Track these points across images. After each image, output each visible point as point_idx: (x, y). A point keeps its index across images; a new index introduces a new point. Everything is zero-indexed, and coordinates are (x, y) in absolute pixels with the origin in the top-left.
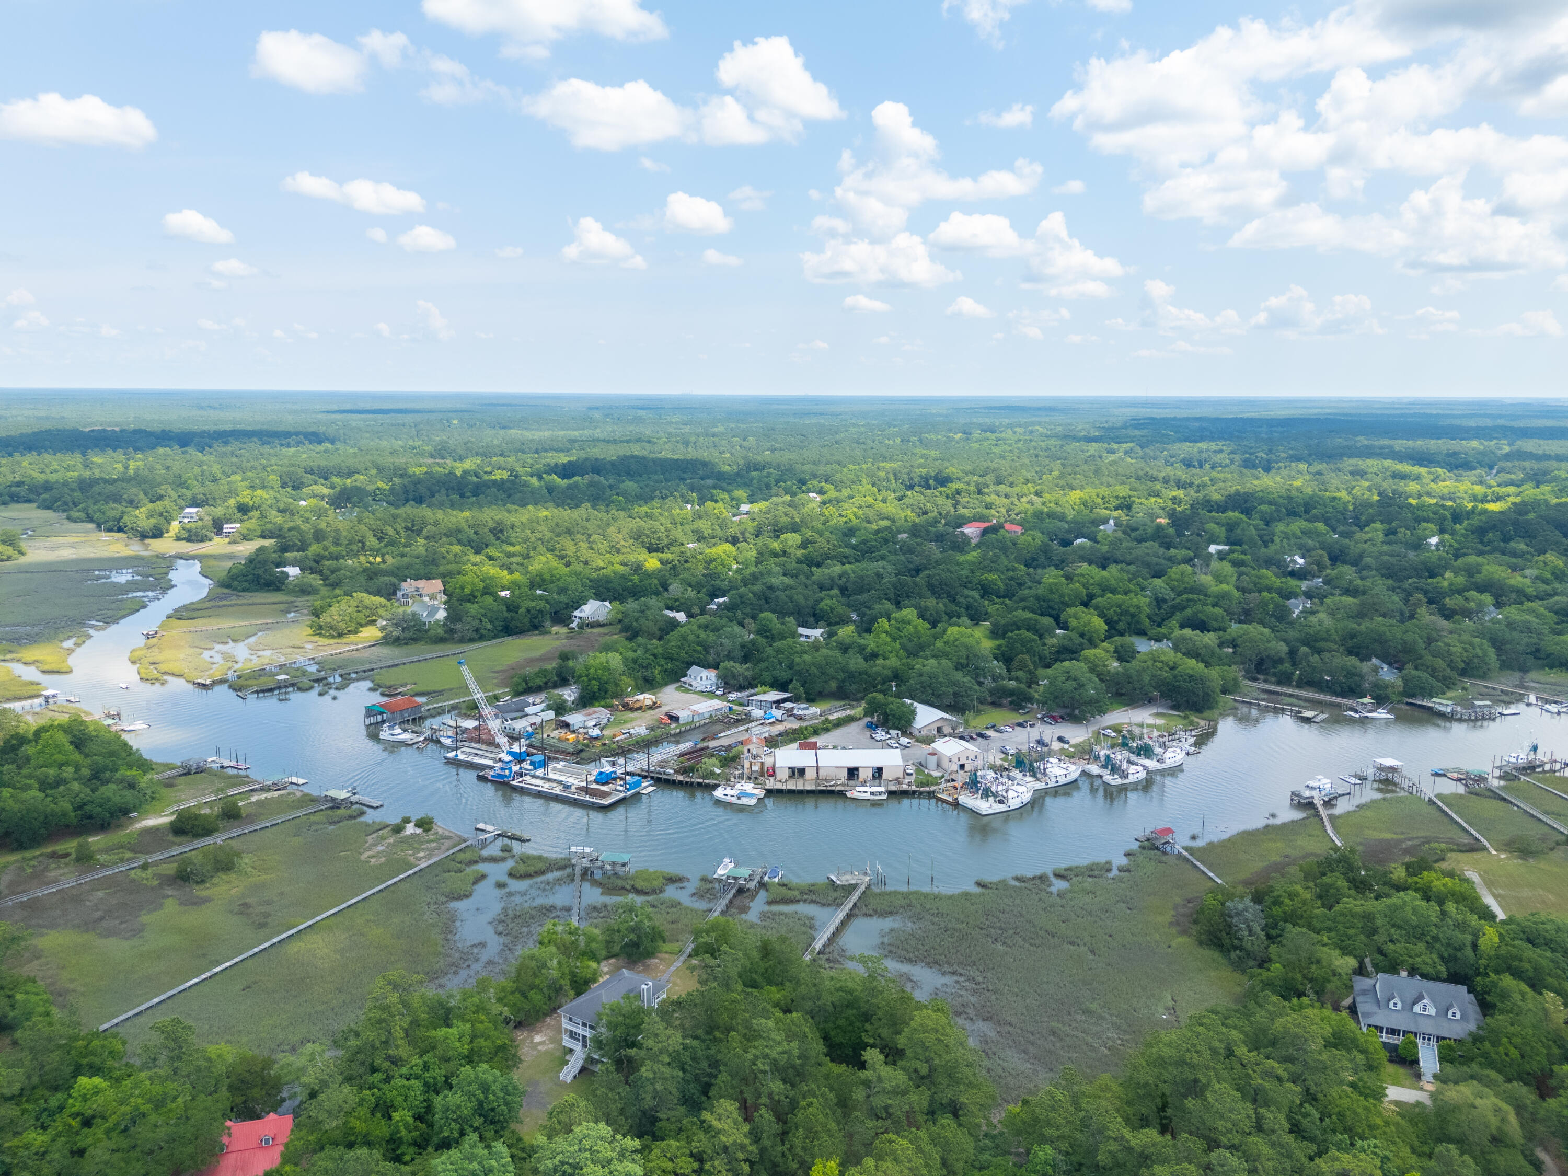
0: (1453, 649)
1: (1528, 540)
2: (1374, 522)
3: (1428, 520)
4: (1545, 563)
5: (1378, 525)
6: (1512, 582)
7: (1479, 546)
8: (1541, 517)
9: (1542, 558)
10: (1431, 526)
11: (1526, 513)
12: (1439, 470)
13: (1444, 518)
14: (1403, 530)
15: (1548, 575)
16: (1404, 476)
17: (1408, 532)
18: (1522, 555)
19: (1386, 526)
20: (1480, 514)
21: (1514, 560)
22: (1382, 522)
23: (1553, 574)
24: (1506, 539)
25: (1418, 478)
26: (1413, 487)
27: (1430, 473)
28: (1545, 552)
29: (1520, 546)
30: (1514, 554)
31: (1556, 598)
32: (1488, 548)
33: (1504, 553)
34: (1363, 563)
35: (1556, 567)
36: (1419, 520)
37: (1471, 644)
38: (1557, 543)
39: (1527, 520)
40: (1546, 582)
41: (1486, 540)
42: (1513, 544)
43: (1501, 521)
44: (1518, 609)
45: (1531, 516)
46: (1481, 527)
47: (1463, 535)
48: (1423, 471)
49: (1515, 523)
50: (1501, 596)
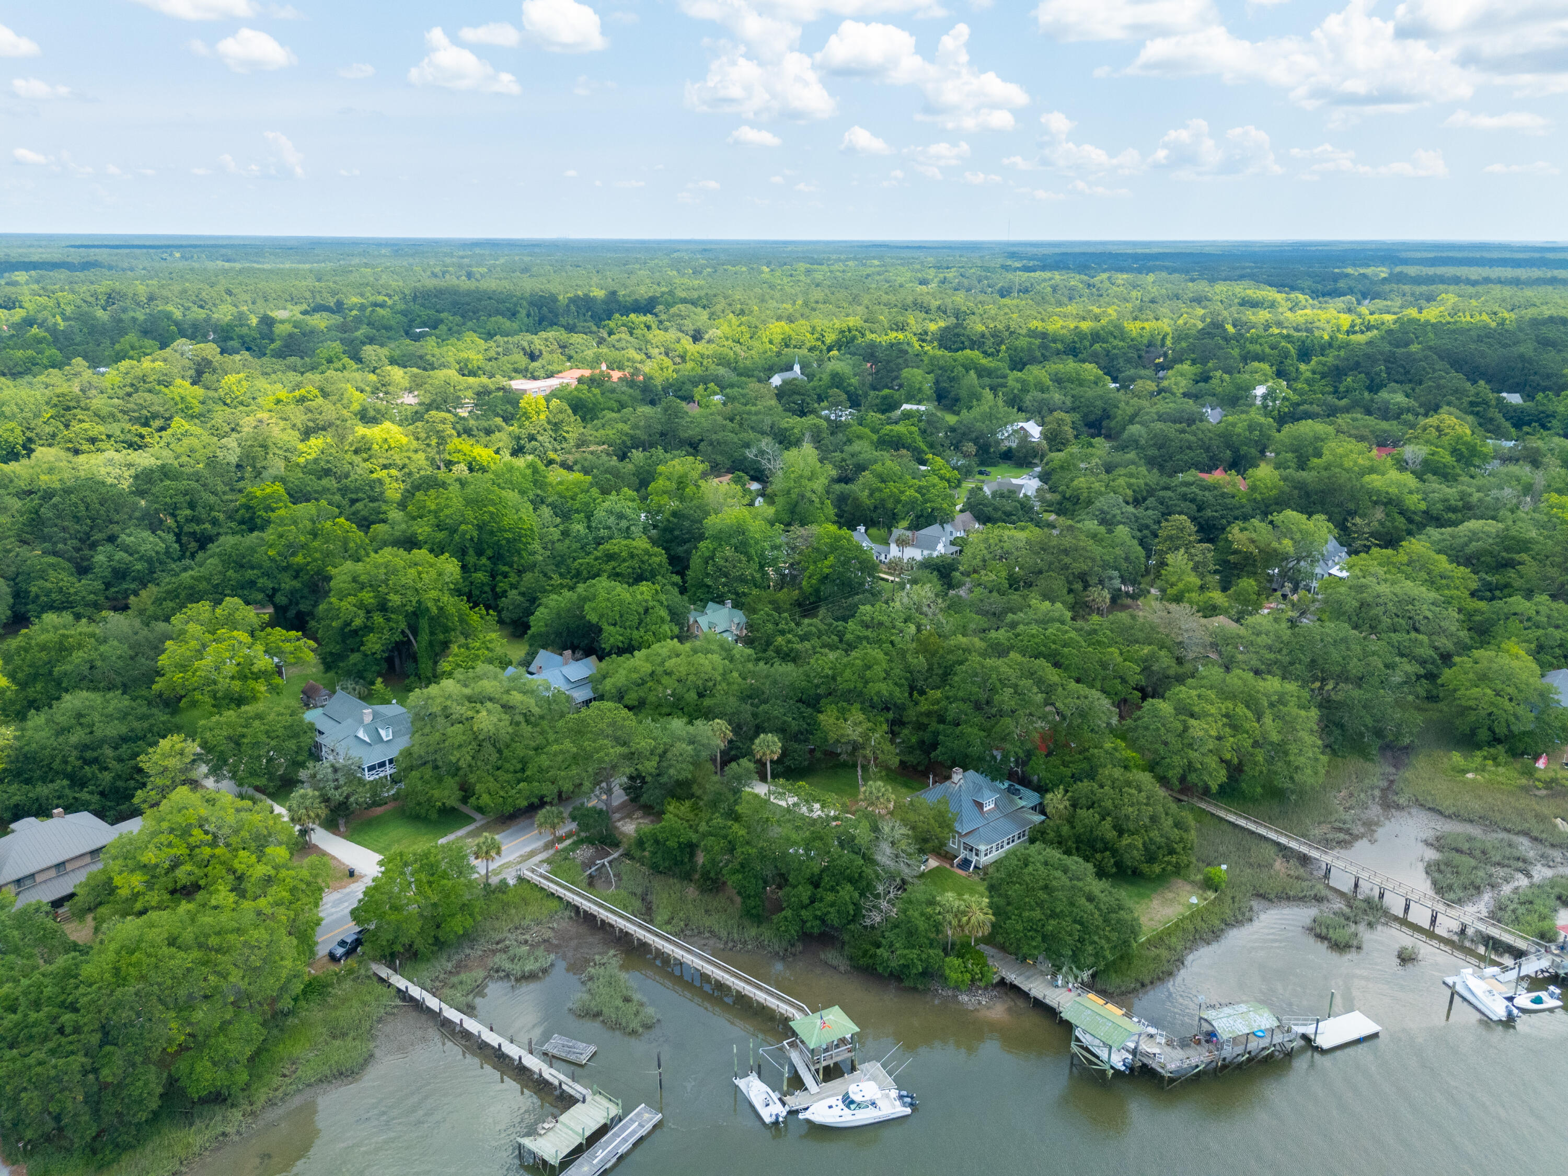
0: (1197, 728)
1: (1408, 387)
2: (1181, 362)
3: (1260, 358)
4: (1438, 429)
5: (1186, 367)
6: (1375, 481)
7: (1330, 399)
8: (1430, 348)
9: (1432, 420)
10: (1265, 366)
11: (1407, 345)
12: (1301, 297)
13: (1286, 355)
14: (1218, 374)
15: (1447, 458)
16: (1255, 304)
17: (1226, 377)
18: (1398, 415)
19: (1197, 368)
20: (1340, 348)
21: (1385, 425)
22: (1194, 362)
23: (1454, 451)
24: (1374, 387)
25: (1272, 305)
26: (1263, 315)
27: (1288, 300)
28: (1436, 409)
29: (1396, 397)
30: (1385, 413)
31: (1473, 524)
32: (1344, 402)
33: (1369, 412)
34: (1125, 435)
35: (1459, 438)
36: (1247, 358)
37: (1251, 702)
38: (1456, 391)
39: (1409, 354)
40: (1445, 475)
41: (1342, 389)
42: (1384, 395)
43: (1368, 356)
44: (1388, 562)
45: (1414, 348)
46: (1337, 368)
47: (1307, 381)
48: (1279, 297)
49: (1390, 360)
50: (1353, 514)
